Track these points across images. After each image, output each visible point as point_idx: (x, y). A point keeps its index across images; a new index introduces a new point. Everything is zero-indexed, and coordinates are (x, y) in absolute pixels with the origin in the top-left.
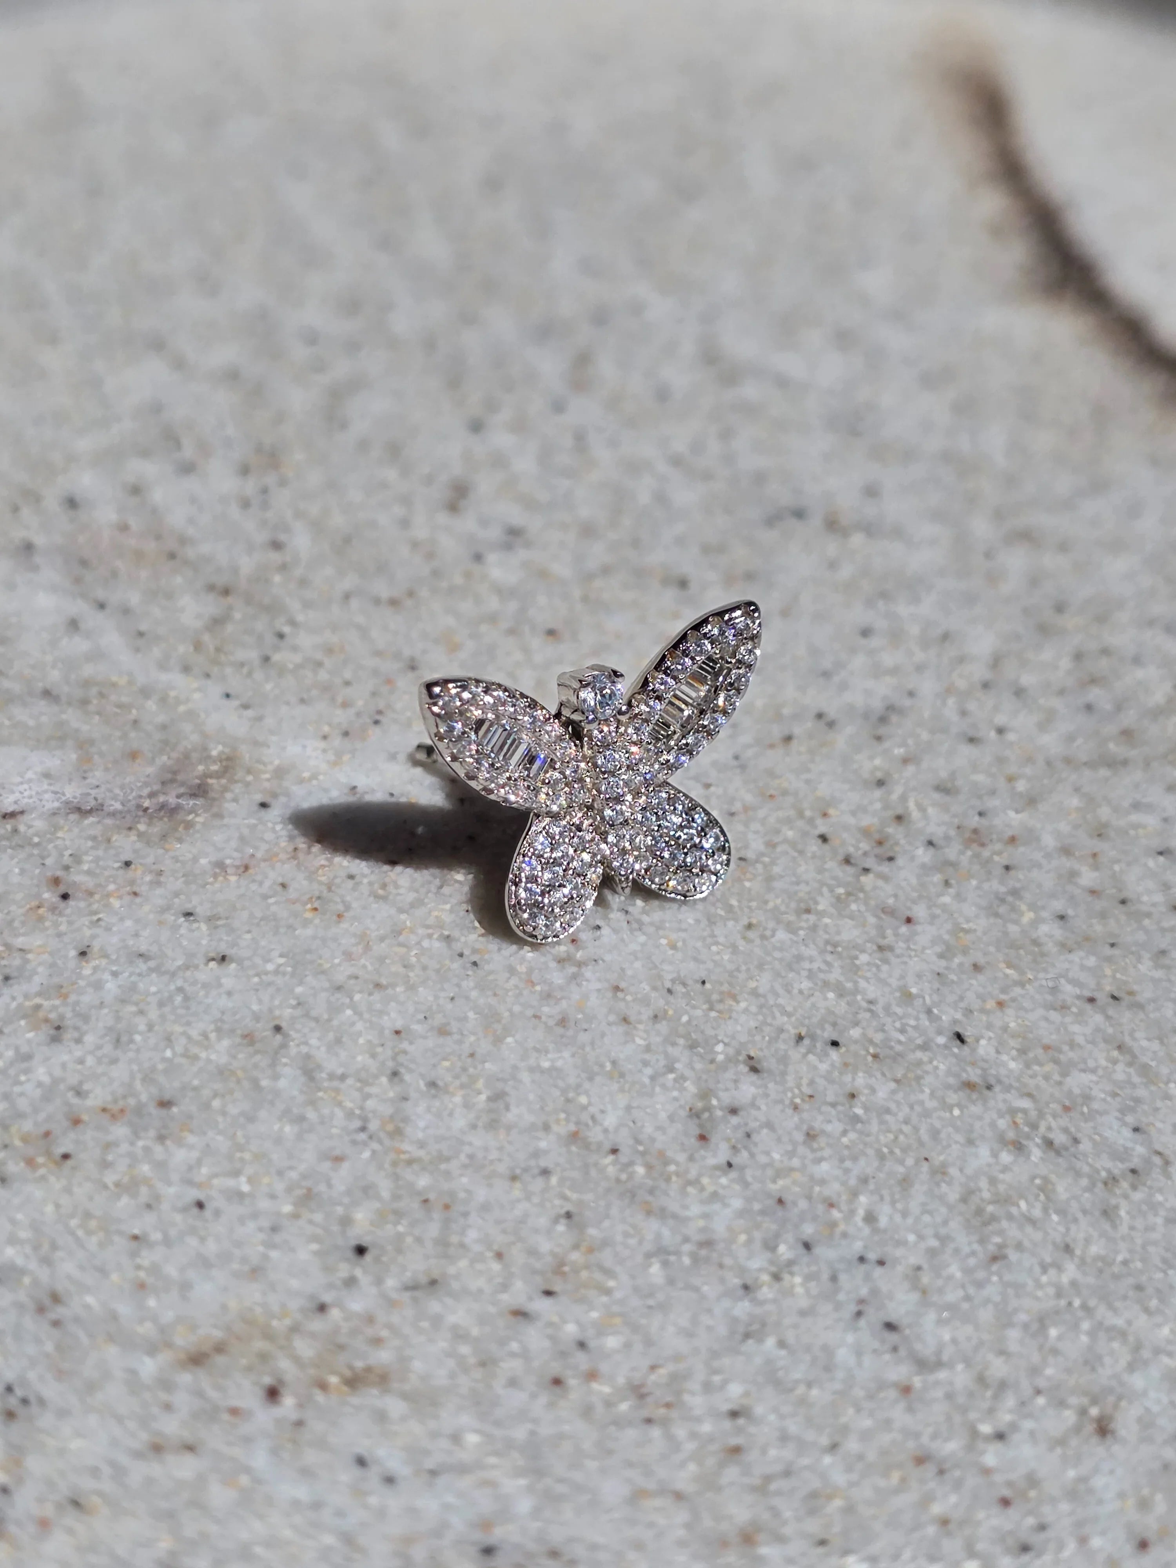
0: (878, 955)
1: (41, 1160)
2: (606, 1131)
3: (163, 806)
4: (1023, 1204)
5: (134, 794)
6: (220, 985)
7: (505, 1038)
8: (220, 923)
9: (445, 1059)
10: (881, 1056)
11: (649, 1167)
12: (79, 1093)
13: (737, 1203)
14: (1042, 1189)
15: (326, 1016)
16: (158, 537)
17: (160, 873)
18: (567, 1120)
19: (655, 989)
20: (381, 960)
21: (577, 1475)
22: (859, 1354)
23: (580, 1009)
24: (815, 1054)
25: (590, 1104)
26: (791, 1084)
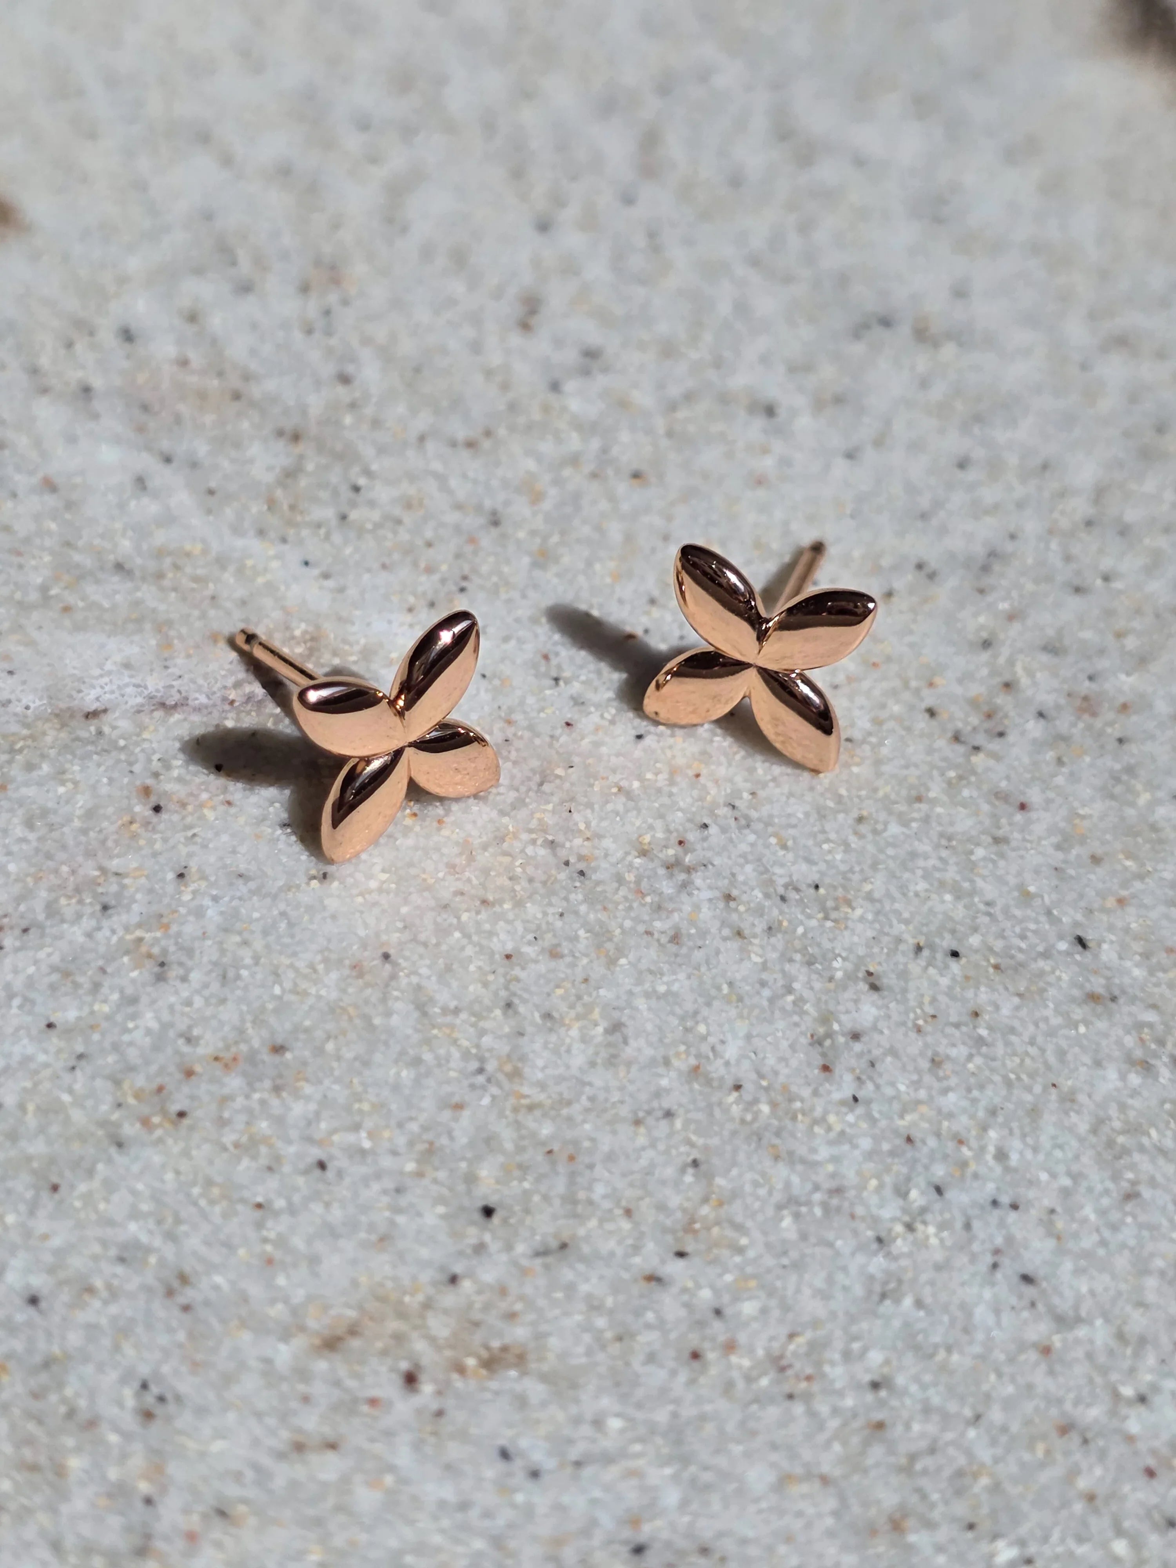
0: (994, 848)
1: (156, 1120)
2: (727, 1064)
3: (249, 699)
4: (1153, 1133)
5: (219, 685)
6: (324, 908)
7: (618, 959)
9: (558, 986)
10: (1002, 967)
11: (774, 1105)
12: (189, 1040)
13: (866, 1143)
14: (1171, 1115)
15: (434, 941)
16: (220, 374)
18: (687, 1052)
19: (767, 896)
20: (485, 872)
21: (722, 1462)
22: (997, 1312)
23: (692, 923)
24: (934, 967)
25: (709, 1034)
26: (912, 1003)
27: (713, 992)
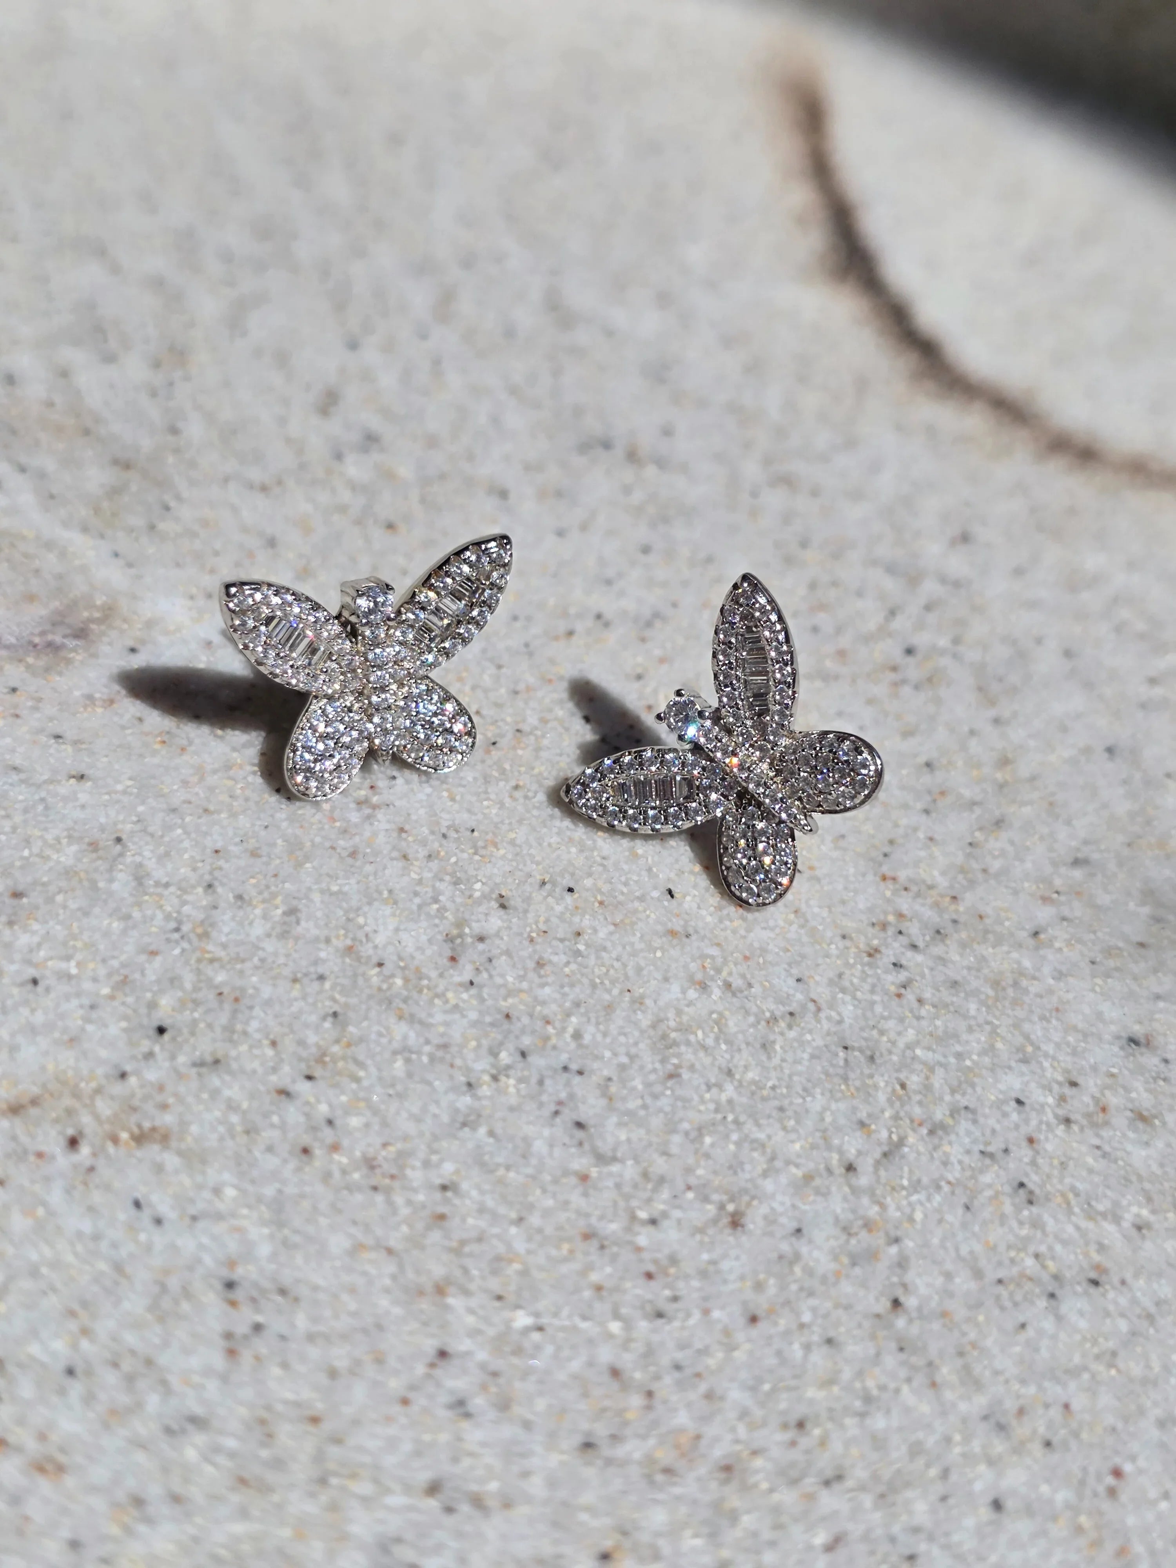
2: (376, 947)
3: (50, 645)
4: (700, 1033)
5: (28, 631)
6: (77, 799)
7: (304, 863)
8: (83, 746)
9: (253, 877)
10: (606, 903)
11: (406, 980)
13: (473, 1015)
14: (717, 1022)
15: (160, 833)
16: (78, 416)
17: (40, 700)
18: (345, 936)
19: (432, 833)
20: (211, 789)
21: (310, 1229)
22: (551, 1146)
23: (369, 845)
24: (553, 897)
25: (366, 924)
26: (530, 921)
27: (375, 895)
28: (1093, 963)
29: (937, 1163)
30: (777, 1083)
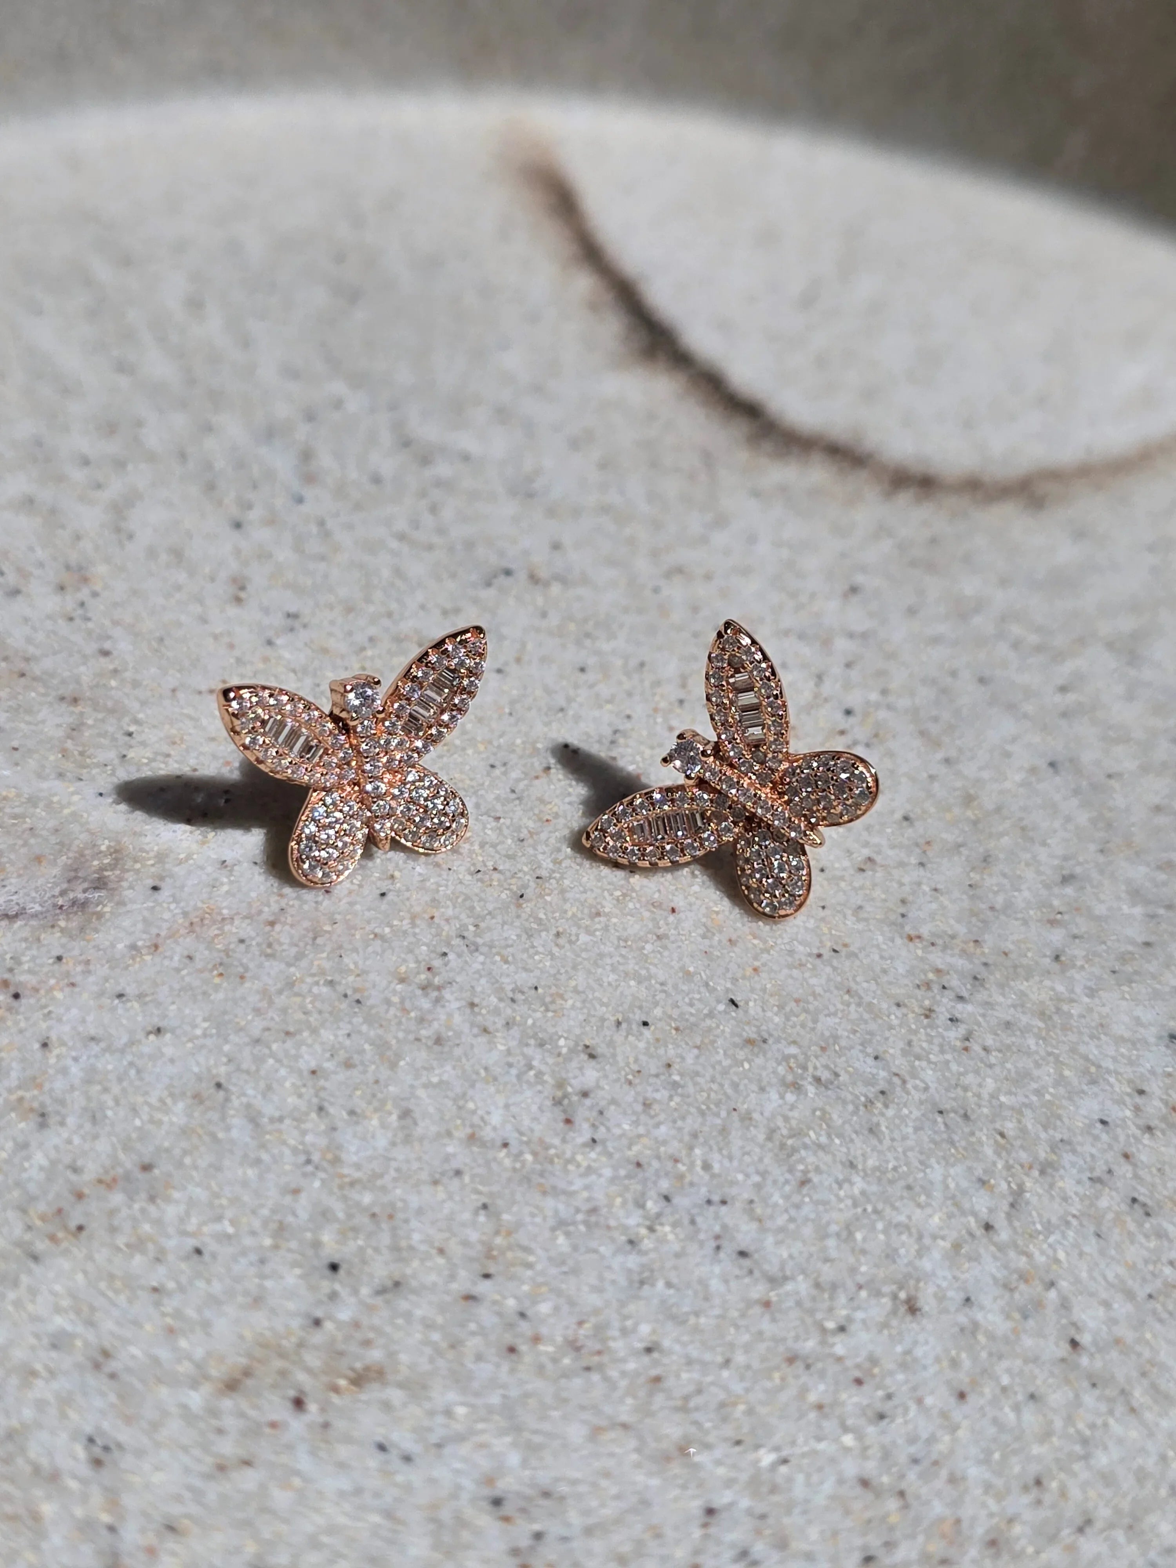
0: (658, 943)
1: (61, 1235)
2: (495, 1129)
3: (74, 902)
4: (812, 1133)
5: (49, 895)
6: (162, 1055)
7: (398, 1062)
8: (148, 999)
9: (356, 1089)
10: (681, 1028)
11: (535, 1154)
12: (76, 1170)
13: (607, 1172)
14: (822, 1118)
15: (254, 1068)
17: (88, 962)
18: (464, 1125)
19: (501, 1000)
20: (284, 1011)
21: (546, 1426)
22: (726, 1282)
23: (449, 1028)
24: (632, 1035)
25: (477, 1108)
26: (622, 1064)
27: (474, 1077)
28: (1114, 972)
29: (1058, 1200)
30: (896, 1164)
